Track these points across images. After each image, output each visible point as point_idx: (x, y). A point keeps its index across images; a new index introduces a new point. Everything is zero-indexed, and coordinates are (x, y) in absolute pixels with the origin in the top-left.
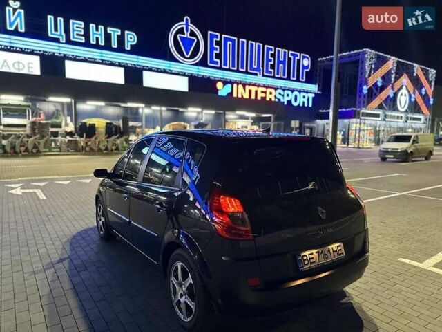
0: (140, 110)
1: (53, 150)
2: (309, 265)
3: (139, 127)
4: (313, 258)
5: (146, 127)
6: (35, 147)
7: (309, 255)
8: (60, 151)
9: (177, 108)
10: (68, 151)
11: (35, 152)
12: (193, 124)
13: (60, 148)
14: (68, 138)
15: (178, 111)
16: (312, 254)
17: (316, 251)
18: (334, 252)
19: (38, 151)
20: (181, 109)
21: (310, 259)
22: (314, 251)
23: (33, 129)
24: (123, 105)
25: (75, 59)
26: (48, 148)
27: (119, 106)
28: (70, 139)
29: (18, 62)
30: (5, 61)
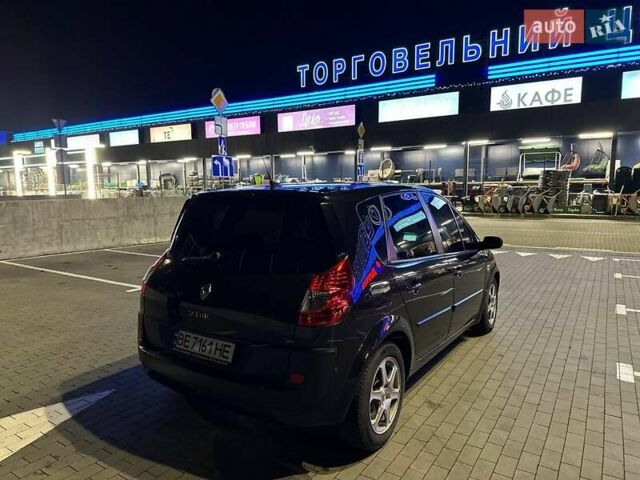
1: (569, 210)
4: (188, 342)
6: (543, 205)
7: (186, 336)
8: (580, 213)
10: (594, 213)
11: (541, 212)
13: (580, 208)
14: (595, 193)
16: (190, 337)
19: (547, 212)
21: (185, 340)
23: (545, 182)
26: (564, 207)
28: (599, 194)
29: (553, 91)
30: (537, 94)
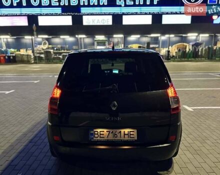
0: (159, 38)
2: (99, 138)
3: (157, 48)
4: (103, 134)
5: (162, 47)
7: (100, 132)
9: (181, 35)
12: (191, 44)
15: (182, 36)
16: (104, 131)
17: (107, 130)
18: (125, 134)
20: (184, 35)
21: (100, 134)
22: (105, 130)
24: (149, 36)
25: (127, 14)
27: (147, 37)
29: (104, 20)
30: (98, 20)
